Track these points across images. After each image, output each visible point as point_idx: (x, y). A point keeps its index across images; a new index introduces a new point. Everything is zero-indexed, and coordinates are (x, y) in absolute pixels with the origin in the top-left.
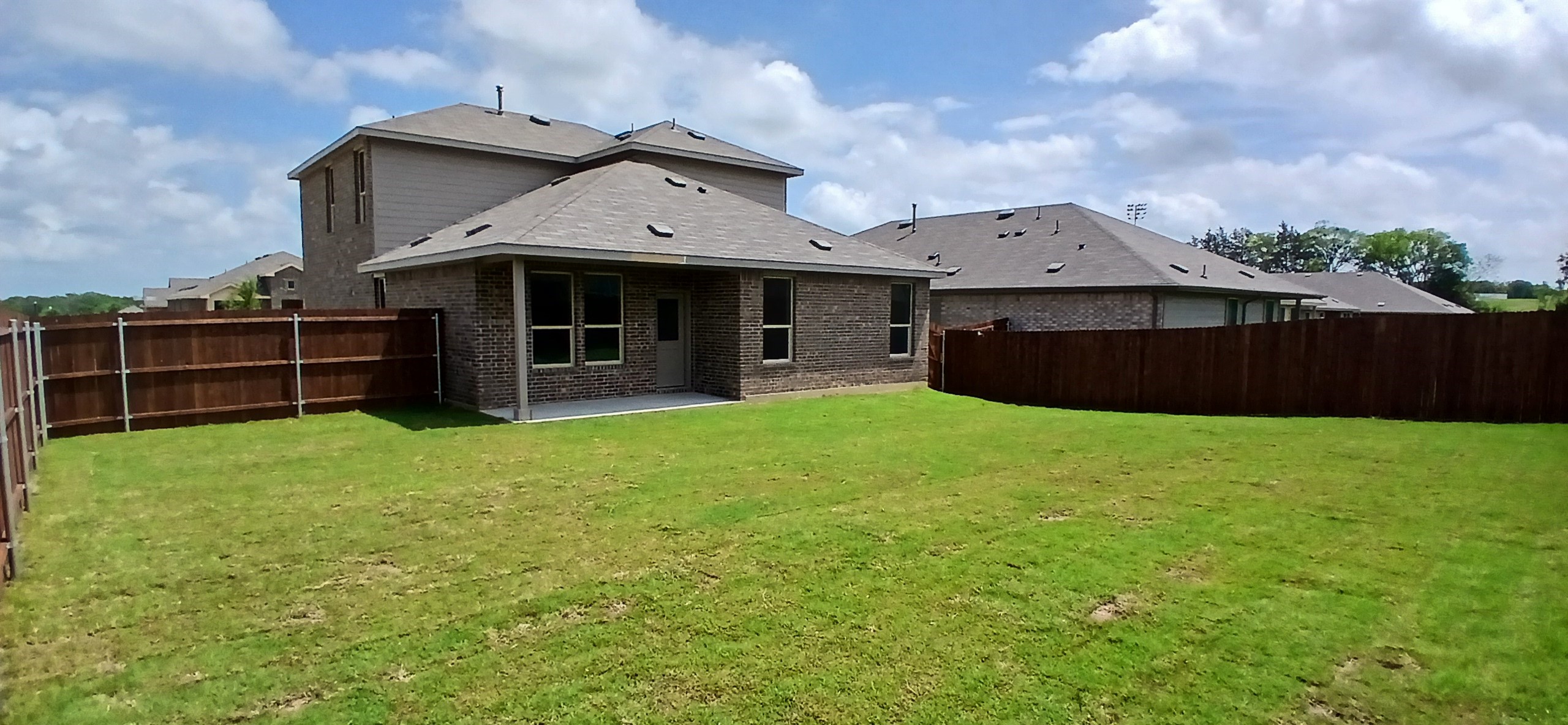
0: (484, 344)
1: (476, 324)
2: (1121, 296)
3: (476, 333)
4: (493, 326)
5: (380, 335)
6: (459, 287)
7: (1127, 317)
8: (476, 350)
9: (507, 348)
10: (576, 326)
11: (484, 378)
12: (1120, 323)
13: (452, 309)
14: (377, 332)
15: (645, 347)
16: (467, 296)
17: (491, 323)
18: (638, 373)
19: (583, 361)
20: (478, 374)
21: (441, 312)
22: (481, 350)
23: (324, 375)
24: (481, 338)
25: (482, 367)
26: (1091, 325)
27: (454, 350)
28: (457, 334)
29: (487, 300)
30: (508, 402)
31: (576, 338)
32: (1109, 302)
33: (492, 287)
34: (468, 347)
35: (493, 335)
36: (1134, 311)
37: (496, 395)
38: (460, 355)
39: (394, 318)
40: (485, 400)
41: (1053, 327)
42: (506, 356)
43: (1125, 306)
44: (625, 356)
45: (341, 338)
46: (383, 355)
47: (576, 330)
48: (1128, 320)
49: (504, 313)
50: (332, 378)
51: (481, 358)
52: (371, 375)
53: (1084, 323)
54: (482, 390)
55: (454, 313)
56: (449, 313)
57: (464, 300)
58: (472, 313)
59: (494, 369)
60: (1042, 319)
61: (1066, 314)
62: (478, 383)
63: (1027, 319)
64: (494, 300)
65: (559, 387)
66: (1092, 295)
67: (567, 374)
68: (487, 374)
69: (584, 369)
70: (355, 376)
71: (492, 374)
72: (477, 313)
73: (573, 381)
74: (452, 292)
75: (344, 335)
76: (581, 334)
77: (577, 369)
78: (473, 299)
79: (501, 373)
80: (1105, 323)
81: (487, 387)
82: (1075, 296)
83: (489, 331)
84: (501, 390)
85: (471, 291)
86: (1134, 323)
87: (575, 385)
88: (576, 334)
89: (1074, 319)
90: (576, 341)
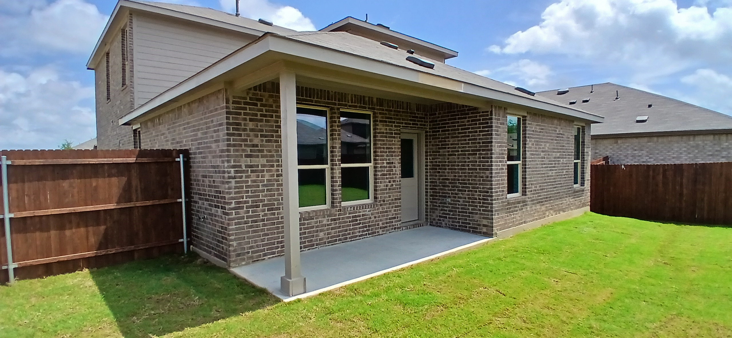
0: (236, 188)
1: (226, 164)
2: (711, 137)
3: (226, 175)
4: (246, 166)
5: (114, 180)
6: (206, 123)
7: (716, 153)
8: (227, 196)
9: (263, 191)
10: (332, 165)
11: (237, 229)
12: (710, 157)
13: (198, 148)
14: (110, 176)
15: (392, 185)
16: (215, 131)
17: (244, 162)
18: (387, 212)
19: (340, 202)
20: (229, 224)
21: (186, 153)
22: (233, 195)
23: (41, 230)
24: (233, 181)
25: (234, 216)
26: (685, 160)
27: (200, 194)
28: (205, 176)
29: (240, 135)
30: (265, 255)
31: (332, 178)
32: (700, 142)
33: (245, 119)
34: (217, 192)
35: (247, 177)
36: (723, 148)
37: (251, 247)
38: (207, 200)
39: (132, 160)
40: (238, 255)
41: (649, 162)
42: (262, 201)
43: (715, 144)
44: (375, 194)
45: (65, 184)
46: (118, 203)
47: (332, 169)
48: (717, 155)
49: (259, 151)
50: (53, 233)
51: (233, 205)
52: (102, 228)
53: (678, 158)
54: (235, 243)
55: (200, 153)
56: (195, 153)
57: (212, 137)
58: (222, 151)
59: (248, 217)
60: (639, 156)
61: (661, 152)
62: (229, 235)
63: (625, 156)
64: (248, 135)
65: (317, 231)
66: (684, 137)
67: (324, 217)
68: (239, 223)
69: (340, 210)
70: (82, 230)
71: (246, 223)
72: (228, 151)
73: (330, 225)
74: (198, 130)
75: (67, 181)
76: (338, 174)
77: (333, 211)
78: (222, 134)
79: (256, 221)
80: (697, 158)
81: (239, 239)
82: (670, 138)
83: (243, 172)
84: (256, 241)
85: (221, 125)
86: (723, 157)
87: (332, 229)
88: (332, 173)
89: (669, 156)
90: (332, 182)
